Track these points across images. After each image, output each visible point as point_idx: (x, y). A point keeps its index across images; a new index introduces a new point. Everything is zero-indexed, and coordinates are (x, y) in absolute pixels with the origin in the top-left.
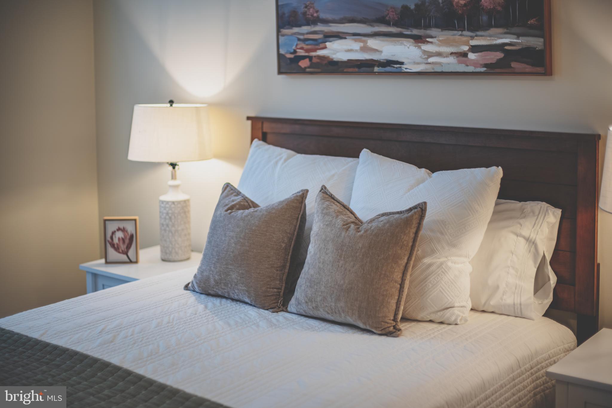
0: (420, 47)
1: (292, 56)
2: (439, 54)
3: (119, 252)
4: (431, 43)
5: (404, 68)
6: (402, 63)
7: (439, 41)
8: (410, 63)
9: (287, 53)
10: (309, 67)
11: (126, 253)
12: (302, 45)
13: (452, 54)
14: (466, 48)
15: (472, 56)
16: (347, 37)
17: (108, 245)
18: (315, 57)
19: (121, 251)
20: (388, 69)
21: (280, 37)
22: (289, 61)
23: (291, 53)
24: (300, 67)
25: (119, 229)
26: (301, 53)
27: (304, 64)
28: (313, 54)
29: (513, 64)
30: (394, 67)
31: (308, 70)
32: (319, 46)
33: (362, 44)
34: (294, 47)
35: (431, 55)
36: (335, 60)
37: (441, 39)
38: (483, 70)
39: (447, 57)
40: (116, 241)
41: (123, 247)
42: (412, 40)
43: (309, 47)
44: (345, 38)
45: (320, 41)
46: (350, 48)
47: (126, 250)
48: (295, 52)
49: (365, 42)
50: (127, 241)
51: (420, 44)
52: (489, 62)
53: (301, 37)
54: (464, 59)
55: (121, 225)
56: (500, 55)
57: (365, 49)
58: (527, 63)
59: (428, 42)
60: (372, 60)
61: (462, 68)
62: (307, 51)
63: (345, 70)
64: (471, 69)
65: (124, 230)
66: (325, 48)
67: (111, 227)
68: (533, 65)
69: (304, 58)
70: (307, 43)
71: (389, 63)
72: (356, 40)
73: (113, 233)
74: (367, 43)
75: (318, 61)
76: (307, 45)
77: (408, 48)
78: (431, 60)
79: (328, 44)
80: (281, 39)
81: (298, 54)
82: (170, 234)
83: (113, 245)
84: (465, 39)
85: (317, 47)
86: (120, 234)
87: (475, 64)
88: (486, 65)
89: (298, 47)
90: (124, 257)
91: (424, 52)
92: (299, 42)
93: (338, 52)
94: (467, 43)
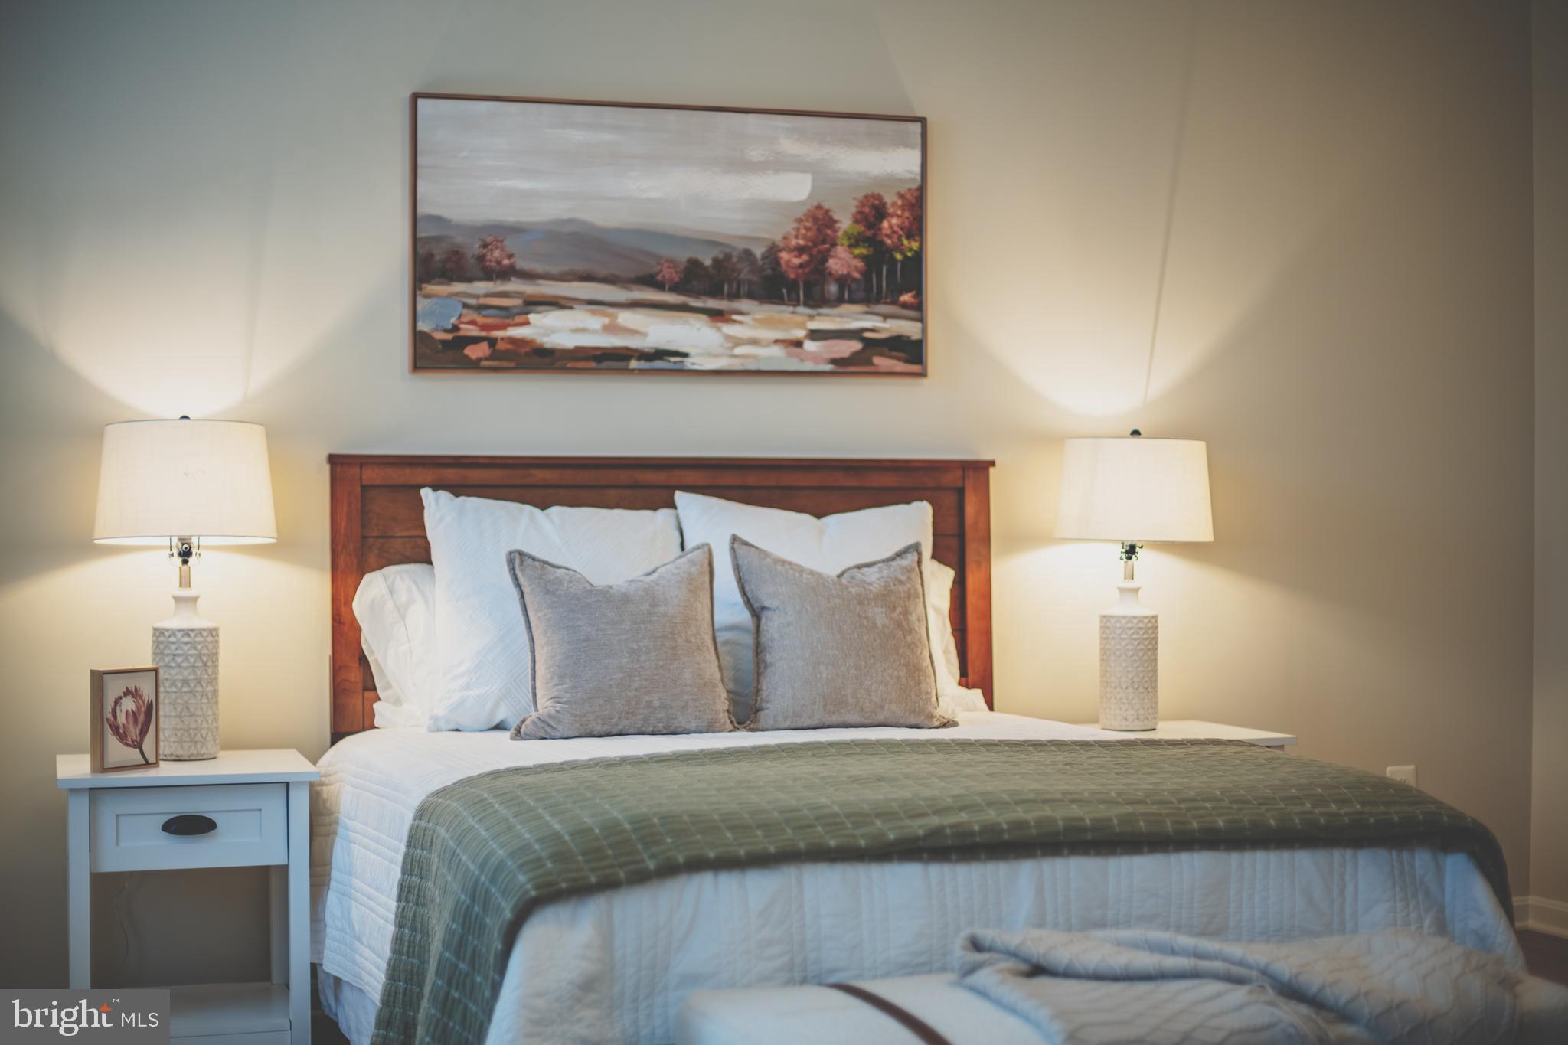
0: (719, 329)
1: (449, 337)
2: (754, 342)
3: (128, 745)
4: (740, 322)
5: (689, 363)
6: (685, 355)
7: (755, 320)
8: (700, 355)
9: (436, 329)
10: (487, 359)
11: (138, 745)
12: (471, 315)
13: (777, 341)
14: (800, 334)
15: (810, 346)
16: (575, 306)
17: (108, 729)
18: (502, 339)
19: (130, 742)
20: (658, 364)
21: (419, 299)
22: (440, 346)
23: (446, 331)
24: (467, 357)
25: (128, 693)
26: (473, 331)
27: (473, 352)
28: (498, 334)
29: (877, 360)
30: (669, 361)
31: (485, 363)
32: (513, 320)
33: (606, 320)
34: (453, 320)
35: (738, 342)
36: (548, 346)
37: (758, 316)
38: (829, 367)
39: (768, 345)
40: (121, 719)
41: (134, 732)
42: (705, 317)
43: (489, 321)
44: (571, 308)
45: (515, 311)
46: (581, 325)
47: (138, 738)
48: (455, 328)
49: (614, 317)
50: (141, 718)
51: (720, 324)
52: (837, 356)
53: (473, 302)
54: (797, 350)
55: (132, 683)
56: (856, 346)
57: (611, 329)
58: (898, 359)
59: (735, 321)
60: (627, 349)
61: (793, 365)
62: (484, 328)
63: (569, 365)
64: (808, 366)
65: (134, 693)
66: (527, 323)
67: (114, 689)
68: (907, 361)
69: (476, 340)
70: (484, 312)
71: (660, 354)
72: (594, 313)
73: (117, 701)
74: (616, 318)
75: (510, 346)
76: (485, 316)
77: (698, 329)
78: (739, 351)
79: (532, 317)
80: (422, 304)
81: (462, 333)
82: (205, 700)
83: (115, 729)
84: (799, 319)
85: (507, 321)
86: (128, 704)
87: (815, 358)
88: (834, 361)
89: (465, 319)
90: (134, 755)
91: (728, 337)
92: (465, 311)
93: (554, 332)
94: (802, 326)
